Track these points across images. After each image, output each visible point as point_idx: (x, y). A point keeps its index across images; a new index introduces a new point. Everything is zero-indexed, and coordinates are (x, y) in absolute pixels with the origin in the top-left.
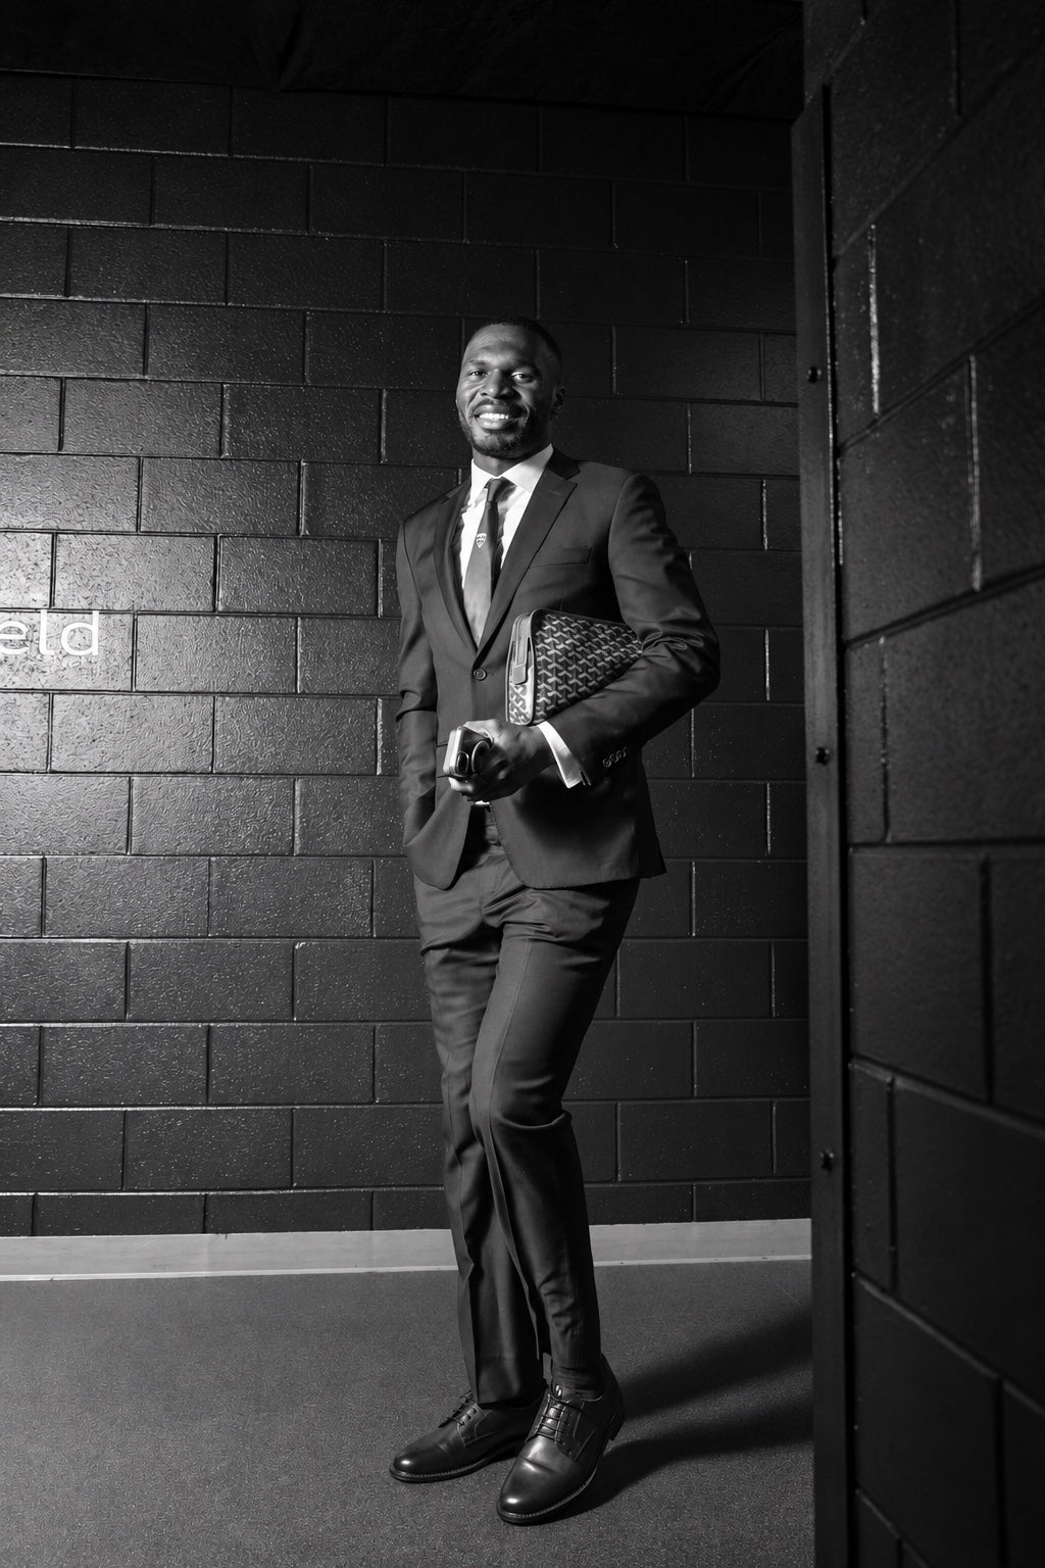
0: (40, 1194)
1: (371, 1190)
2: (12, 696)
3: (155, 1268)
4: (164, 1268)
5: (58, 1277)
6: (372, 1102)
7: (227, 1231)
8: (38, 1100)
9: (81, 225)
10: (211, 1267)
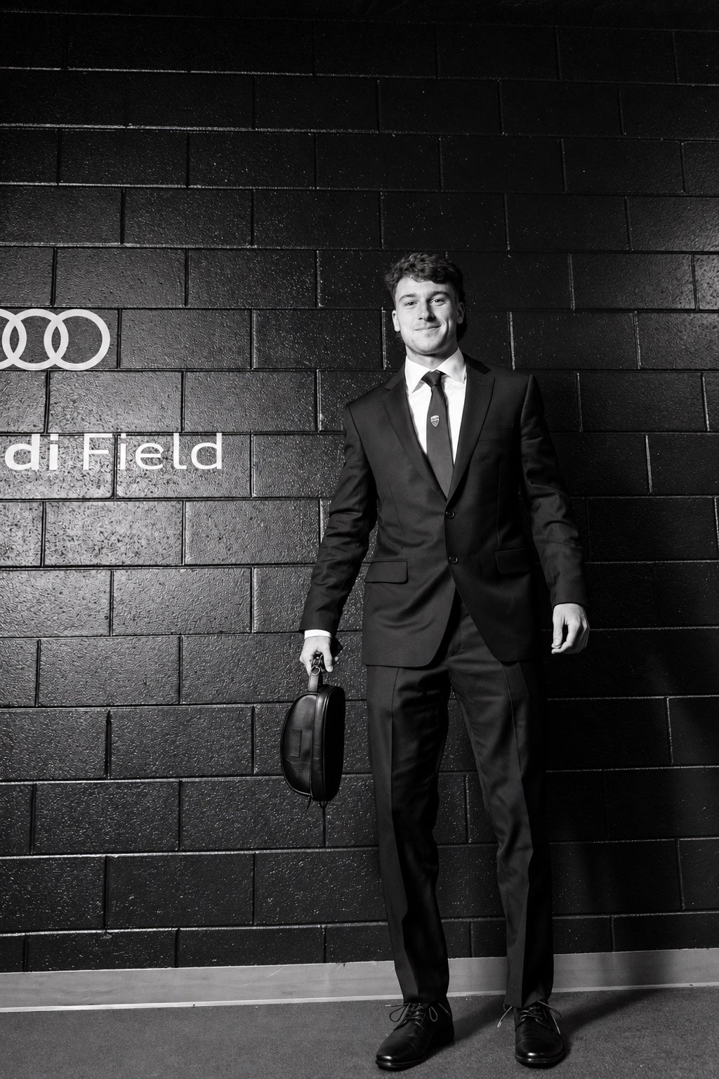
0: (181, 929)
1: (468, 920)
2: (151, 503)
3: (286, 994)
4: (291, 994)
5: (198, 1004)
6: (466, 842)
7: (344, 960)
8: (179, 845)
9: (199, 131)
10: (332, 993)
